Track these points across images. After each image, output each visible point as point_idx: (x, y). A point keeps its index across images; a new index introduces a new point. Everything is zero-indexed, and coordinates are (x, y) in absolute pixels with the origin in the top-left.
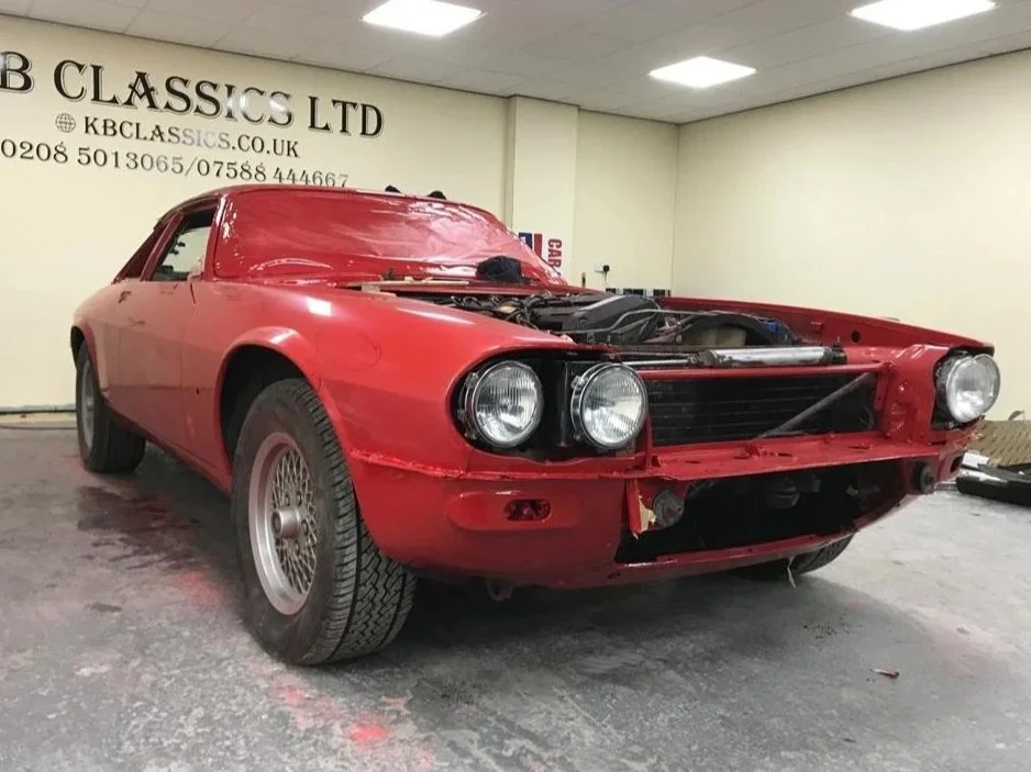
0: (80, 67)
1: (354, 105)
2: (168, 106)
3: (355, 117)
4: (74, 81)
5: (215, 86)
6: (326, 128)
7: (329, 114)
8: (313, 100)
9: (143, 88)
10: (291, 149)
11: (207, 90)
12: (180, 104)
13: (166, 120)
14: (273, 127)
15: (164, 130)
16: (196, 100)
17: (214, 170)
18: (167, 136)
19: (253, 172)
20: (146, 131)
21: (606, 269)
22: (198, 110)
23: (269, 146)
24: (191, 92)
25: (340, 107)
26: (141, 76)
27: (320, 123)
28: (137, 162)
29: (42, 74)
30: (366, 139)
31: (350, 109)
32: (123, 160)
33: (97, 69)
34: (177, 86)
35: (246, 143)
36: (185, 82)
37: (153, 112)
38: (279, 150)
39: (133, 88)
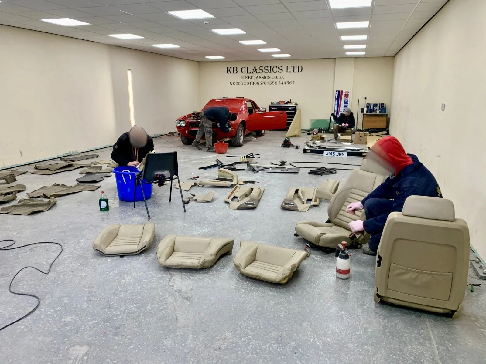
0: (245, 68)
1: (296, 66)
2: (259, 72)
3: (296, 69)
4: (244, 70)
5: (268, 67)
6: (290, 72)
7: (291, 69)
8: (287, 66)
9: (255, 70)
10: (282, 77)
11: (266, 68)
12: (261, 71)
13: (259, 75)
14: (279, 73)
15: (258, 77)
16: (264, 70)
17: (267, 83)
18: (259, 78)
19: (275, 83)
20: (255, 77)
21: (366, 98)
22: (264, 72)
23: (278, 77)
24: (263, 69)
25: (293, 67)
26: (255, 67)
27: (289, 71)
28: (254, 83)
29: (239, 70)
30: (299, 73)
31: (295, 67)
32: (251, 83)
33: (247, 67)
34: (261, 68)
35: (273, 77)
36: (262, 67)
37: (257, 74)
38: (280, 78)
39: (253, 70)
